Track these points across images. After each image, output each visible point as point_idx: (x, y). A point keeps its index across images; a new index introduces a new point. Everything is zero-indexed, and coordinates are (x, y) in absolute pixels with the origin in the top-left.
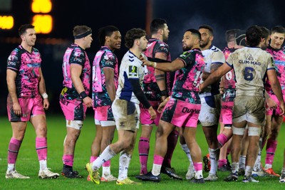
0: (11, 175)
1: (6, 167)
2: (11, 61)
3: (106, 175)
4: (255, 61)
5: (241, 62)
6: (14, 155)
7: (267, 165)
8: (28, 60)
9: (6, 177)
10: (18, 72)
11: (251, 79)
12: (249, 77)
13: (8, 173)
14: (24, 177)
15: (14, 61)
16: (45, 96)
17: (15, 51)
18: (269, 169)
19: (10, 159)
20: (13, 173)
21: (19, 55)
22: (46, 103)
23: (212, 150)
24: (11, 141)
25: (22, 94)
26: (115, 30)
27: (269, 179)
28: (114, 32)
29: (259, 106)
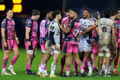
0: (4, 73)
1: (2, 70)
2: (3, 24)
3: (45, 74)
4: (107, 24)
5: (101, 24)
6: (5, 64)
7: (114, 69)
8: (10, 24)
9: (2, 74)
10: (6, 29)
11: (106, 32)
12: (105, 31)
13: (2, 73)
14: (9, 74)
15: (5, 24)
16: (17, 39)
17: (5, 20)
18: (115, 71)
19: (3, 66)
20: (5, 72)
21: (6, 21)
22: (18, 41)
23: (89, 62)
24: (4, 59)
25: (8, 38)
26: (51, 11)
27: (115, 75)
28: (50, 12)
29: (110, 43)
